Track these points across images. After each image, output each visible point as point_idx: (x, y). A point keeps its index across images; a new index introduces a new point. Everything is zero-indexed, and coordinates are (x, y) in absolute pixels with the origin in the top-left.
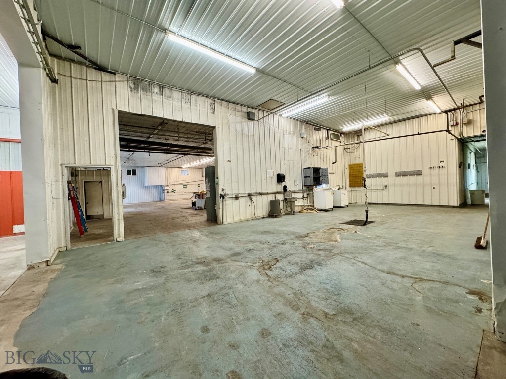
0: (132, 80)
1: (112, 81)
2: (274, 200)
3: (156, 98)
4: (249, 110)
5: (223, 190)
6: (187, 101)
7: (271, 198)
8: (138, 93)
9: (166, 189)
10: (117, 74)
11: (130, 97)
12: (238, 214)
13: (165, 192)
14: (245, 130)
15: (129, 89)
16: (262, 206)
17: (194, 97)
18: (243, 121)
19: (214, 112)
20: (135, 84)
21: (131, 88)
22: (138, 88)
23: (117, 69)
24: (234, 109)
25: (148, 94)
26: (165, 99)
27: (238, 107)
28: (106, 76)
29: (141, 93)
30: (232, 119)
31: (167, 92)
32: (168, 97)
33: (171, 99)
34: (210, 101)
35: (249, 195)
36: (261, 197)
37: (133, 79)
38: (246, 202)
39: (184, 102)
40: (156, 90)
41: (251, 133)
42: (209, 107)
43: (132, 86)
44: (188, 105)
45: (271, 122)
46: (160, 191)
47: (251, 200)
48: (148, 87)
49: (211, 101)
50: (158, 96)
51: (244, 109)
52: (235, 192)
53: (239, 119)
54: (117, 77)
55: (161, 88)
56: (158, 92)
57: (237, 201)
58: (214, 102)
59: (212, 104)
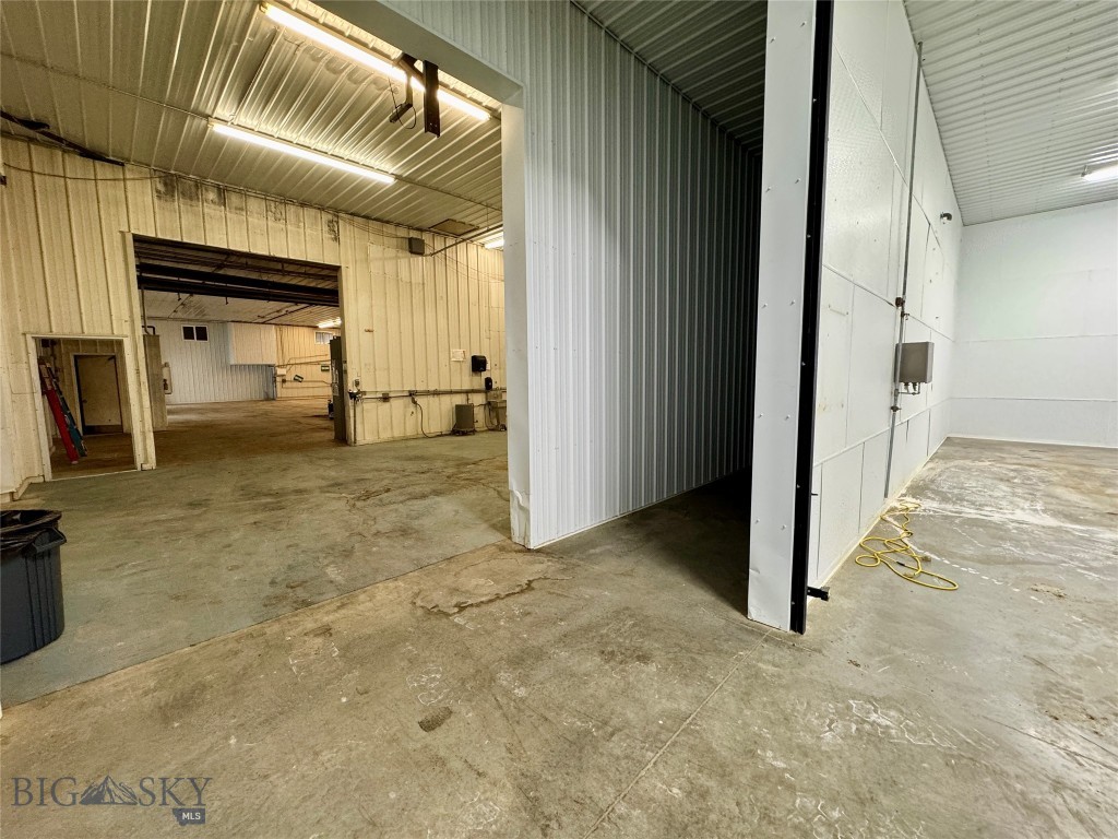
0: (160, 177)
1: (118, 180)
2: (464, 403)
3: (213, 211)
4: (414, 234)
5: (357, 383)
6: (279, 216)
7: (460, 400)
8: (173, 201)
9: (279, 373)
10: (128, 166)
11: (157, 210)
12: (389, 428)
13: (278, 379)
14: (404, 274)
15: (155, 194)
16: (438, 414)
17: (292, 209)
18: (400, 255)
19: (337, 239)
20: (166, 184)
21: (158, 191)
22: (173, 191)
23: (126, 155)
24: (381, 233)
25: (194, 203)
26: (230, 212)
27: (390, 229)
28: (104, 170)
29: (178, 203)
30: (375, 251)
31: (234, 199)
32: (236, 208)
33: (244, 213)
34: (326, 217)
35: (412, 394)
36: (436, 398)
37: (163, 175)
38: (405, 407)
39: (271, 218)
40: (212, 196)
41: (417, 279)
42: (326, 228)
43: (161, 187)
44: (281, 225)
45: (462, 258)
46: (267, 378)
47: (415, 403)
48: (193, 189)
49: (330, 217)
50: (217, 207)
51: (402, 232)
52: (383, 388)
53: (391, 252)
54: (127, 172)
55: (222, 192)
56: (217, 200)
57: (387, 405)
58: (335, 219)
59: (329, 222)
